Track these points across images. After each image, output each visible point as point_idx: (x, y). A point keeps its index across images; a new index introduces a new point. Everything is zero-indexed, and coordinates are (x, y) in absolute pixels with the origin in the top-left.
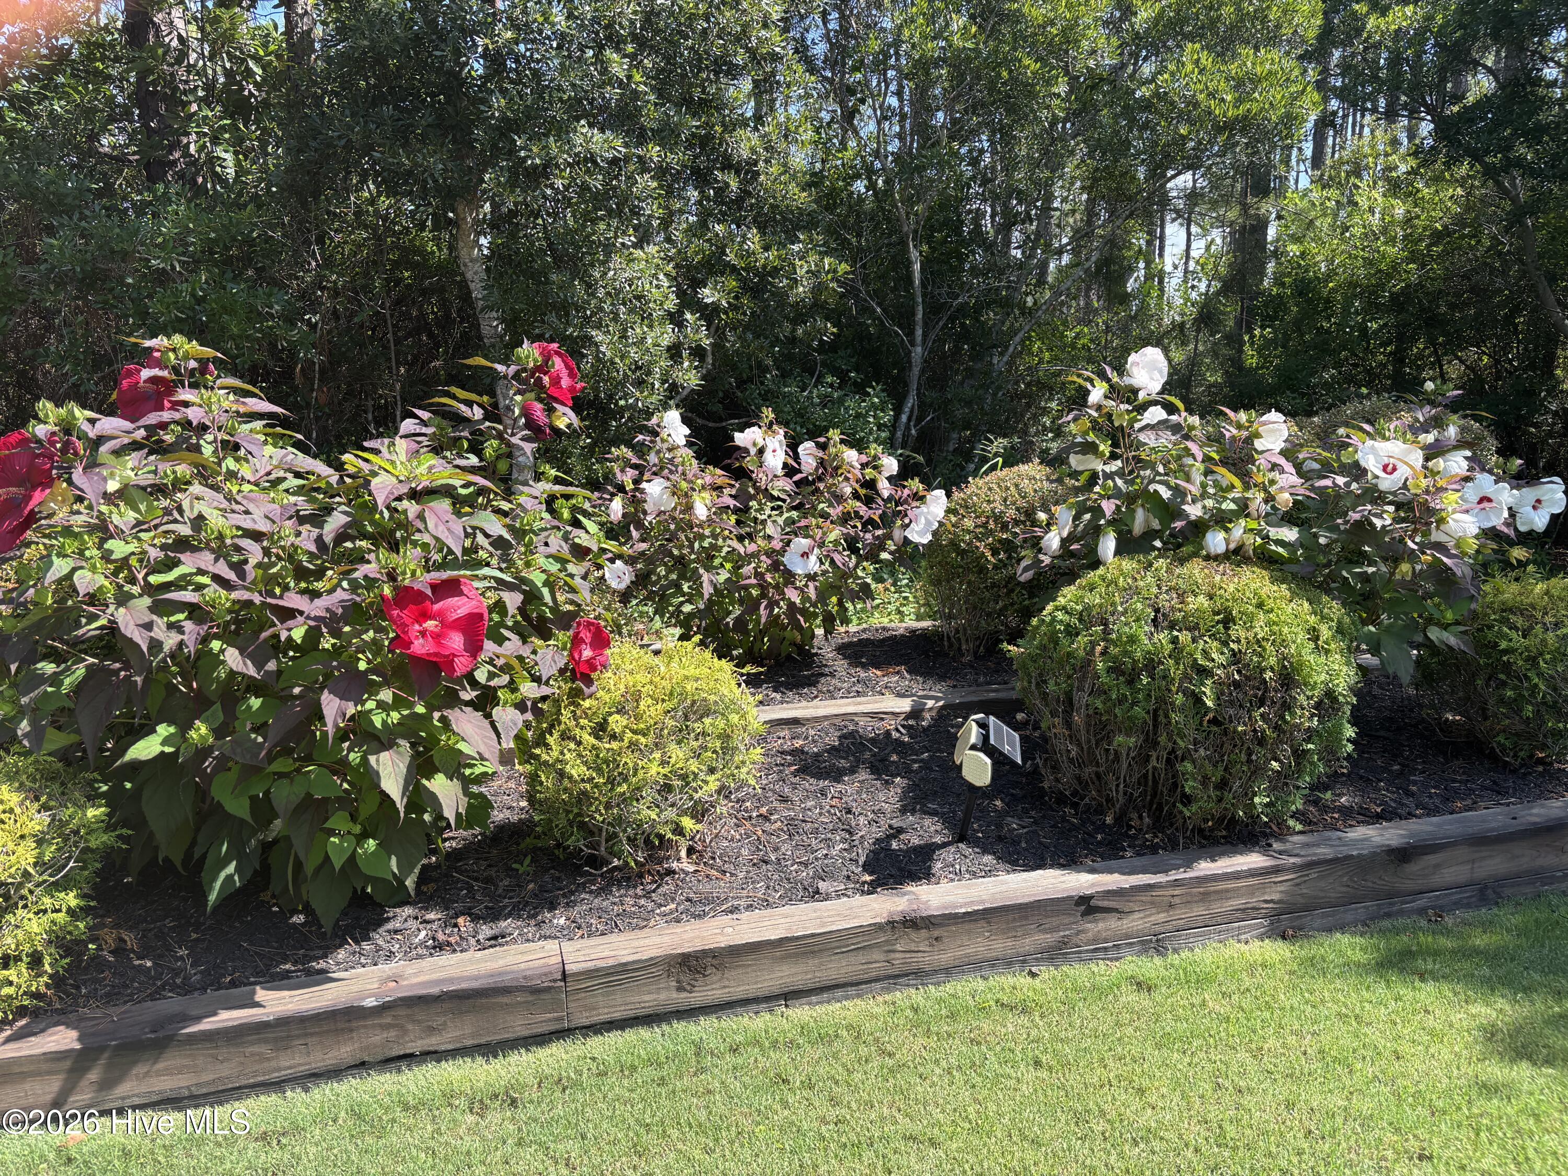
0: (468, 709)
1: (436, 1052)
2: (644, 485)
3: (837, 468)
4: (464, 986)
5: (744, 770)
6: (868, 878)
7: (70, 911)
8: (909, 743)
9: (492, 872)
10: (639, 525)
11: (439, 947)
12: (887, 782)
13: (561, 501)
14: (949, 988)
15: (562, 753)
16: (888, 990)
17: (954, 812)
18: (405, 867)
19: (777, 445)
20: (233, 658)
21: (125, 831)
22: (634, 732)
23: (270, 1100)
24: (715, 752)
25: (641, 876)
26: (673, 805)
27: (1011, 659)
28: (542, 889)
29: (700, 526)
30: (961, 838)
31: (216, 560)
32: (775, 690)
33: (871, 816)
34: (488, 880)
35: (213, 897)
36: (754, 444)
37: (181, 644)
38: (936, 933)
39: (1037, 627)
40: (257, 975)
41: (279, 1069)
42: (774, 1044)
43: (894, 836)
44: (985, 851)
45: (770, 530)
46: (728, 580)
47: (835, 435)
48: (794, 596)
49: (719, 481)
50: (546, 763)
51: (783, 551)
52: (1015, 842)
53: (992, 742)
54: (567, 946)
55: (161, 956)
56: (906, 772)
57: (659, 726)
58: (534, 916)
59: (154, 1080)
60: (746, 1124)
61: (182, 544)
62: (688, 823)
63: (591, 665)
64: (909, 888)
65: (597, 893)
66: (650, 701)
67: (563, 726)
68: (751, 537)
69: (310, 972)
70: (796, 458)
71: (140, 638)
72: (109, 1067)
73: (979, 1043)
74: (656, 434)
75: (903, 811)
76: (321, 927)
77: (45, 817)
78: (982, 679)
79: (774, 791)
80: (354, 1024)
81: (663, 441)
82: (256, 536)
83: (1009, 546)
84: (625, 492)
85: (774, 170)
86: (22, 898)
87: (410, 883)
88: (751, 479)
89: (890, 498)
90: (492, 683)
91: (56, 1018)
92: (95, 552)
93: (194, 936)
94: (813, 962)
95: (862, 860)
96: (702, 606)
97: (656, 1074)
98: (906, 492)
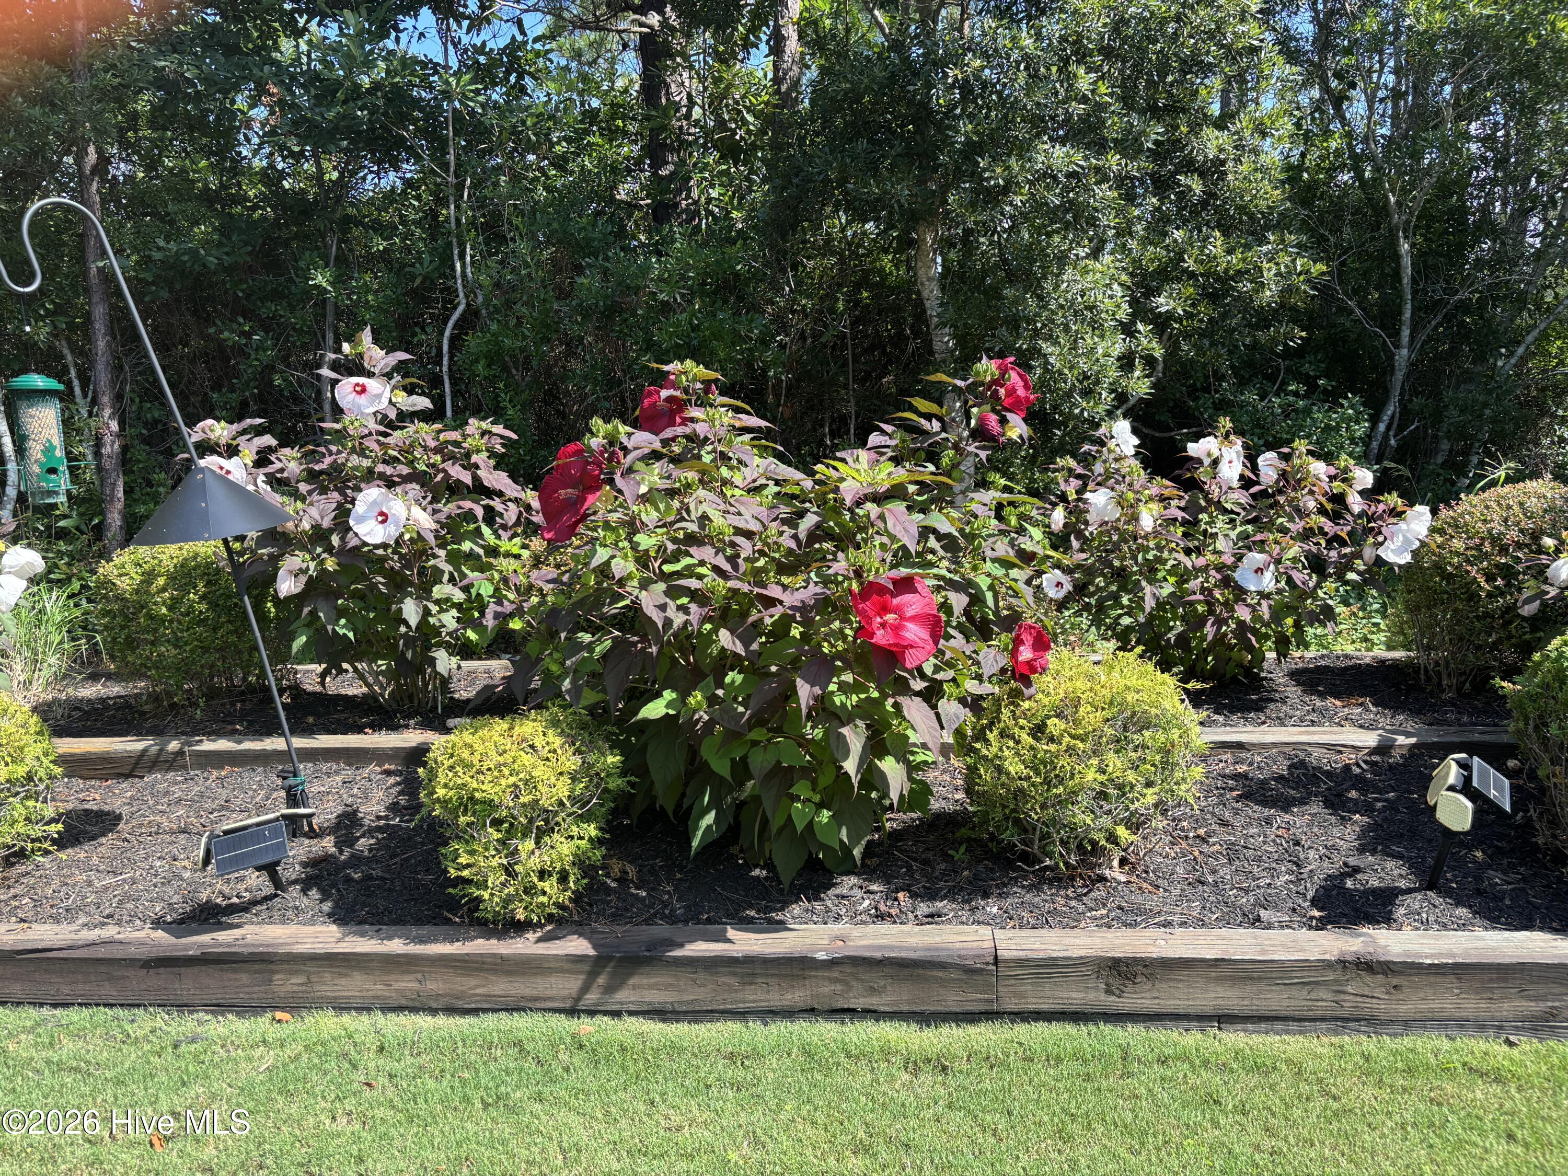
0: (918, 700)
1: (875, 1012)
2: (1088, 495)
3: (1299, 481)
4: (904, 954)
5: (1184, 787)
6: (1317, 914)
7: (591, 839)
8: (1371, 781)
9: (930, 855)
10: (1080, 535)
11: (881, 917)
12: (1343, 818)
13: (1008, 509)
14: (1407, 1042)
15: (1001, 749)
16: (1336, 1033)
17: (1424, 858)
18: (855, 837)
19: (1234, 456)
20: (725, 638)
21: (633, 779)
22: (1072, 737)
23: (733, 1027)
24: (1153, 765)
25: (1072, 879)
26: (1109, 812)
27: (1505, 696)
28: (976, 877)
29: (1146, 537)
30: (1430, 887)
31: (716, 554)
32: (1217, 712)
33: (1323, 851)
34: (925, 862)
35: (695, 843)
36: (1209, 455)
37: (686, 623)
38: (1395, 981)
39: (1540, 664)
40: (728, 917)
41: (744, 1002)
42: (1206, 1064)
43: (1350, 875)
44: (1458, 903)
45: (1221, 544)
46: (1172, 594)
47: (1301, 446)
48: (1243, 613)
49: (1166, 493)
50: (985, 758)
51: (1234, 567)
52: (1498, 898)
53: (1475, 783)
54: (999, 933)
55: (653, 889)
56: (1367, 809)
57: (1098, 733)
58: (968, 901)
59: (646, 992)
60: (1175, 1135)
61: (692, 540)
62: (1122, 832)
63: (1031, 666)
64: (1365, 930)
65: (1029, 889)
66: (1089, 708)
67: (1002, 725)
68: (1199, 551)
69: (770, 921)
70: (1255, 468)
71: (657, 617)
72: (613, 975)
73: (1440, 1104)
74: (1103, 444)
75: (1362, 850)
76: (780, 882)
77: (578, 760)
78: (1465, 719)
79: (1213, 814)
80: (807, 973)
81: (1110, 451)
82: (749, 535)
83: (1507, 572)
84: (1067, 502)
85: (1244, 168)
86: (557, 824)
87: (857, 852)
88: (1202, 490)
89: (1360, 516)
90: (939, 676)
91: (575, 928)
92: (626, 544)
93: (679, 876)
94: (1250, 989)
95: (1310, 894)
96: (1142, 619)
97: (1082, 1070)
98: (1381, 507)
